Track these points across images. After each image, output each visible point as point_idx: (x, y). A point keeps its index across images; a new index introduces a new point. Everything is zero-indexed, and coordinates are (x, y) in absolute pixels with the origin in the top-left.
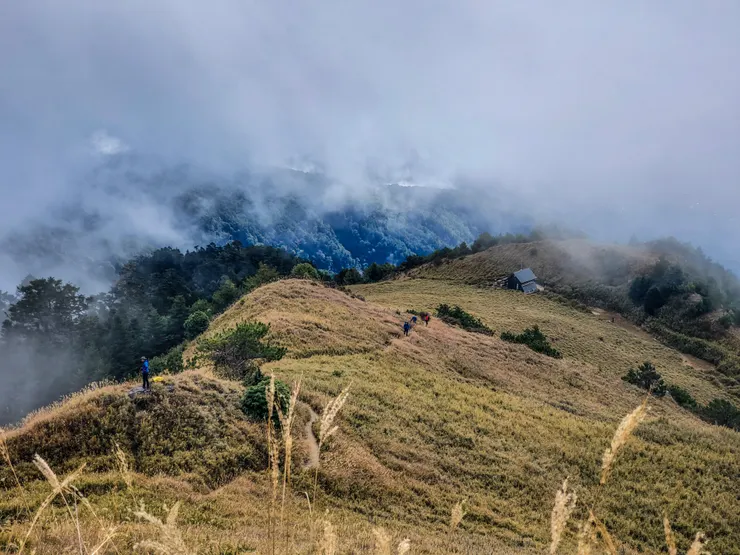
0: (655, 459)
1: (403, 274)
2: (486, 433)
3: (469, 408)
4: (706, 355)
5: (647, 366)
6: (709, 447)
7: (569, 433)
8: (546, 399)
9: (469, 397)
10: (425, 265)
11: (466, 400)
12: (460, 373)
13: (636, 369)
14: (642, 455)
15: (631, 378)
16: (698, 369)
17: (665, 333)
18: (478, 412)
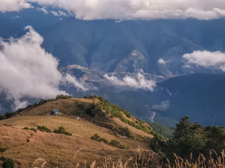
0: (103, 160)
1: (17, 114)
2: (62, 161)
3: (55, 155)
4: (108, 127)
5: (96, 135)
6: (115, 154)
7: (82, 157)
8: (73, 148)
9: (55, 152)
10: (24, 111)
11: (54, 153)
12: (49, 145)
13: (93, 136)
14: (100, 159)
15: (92, 138)
16: (106, 131)
17: (97, 122)
18: (58, 156)
